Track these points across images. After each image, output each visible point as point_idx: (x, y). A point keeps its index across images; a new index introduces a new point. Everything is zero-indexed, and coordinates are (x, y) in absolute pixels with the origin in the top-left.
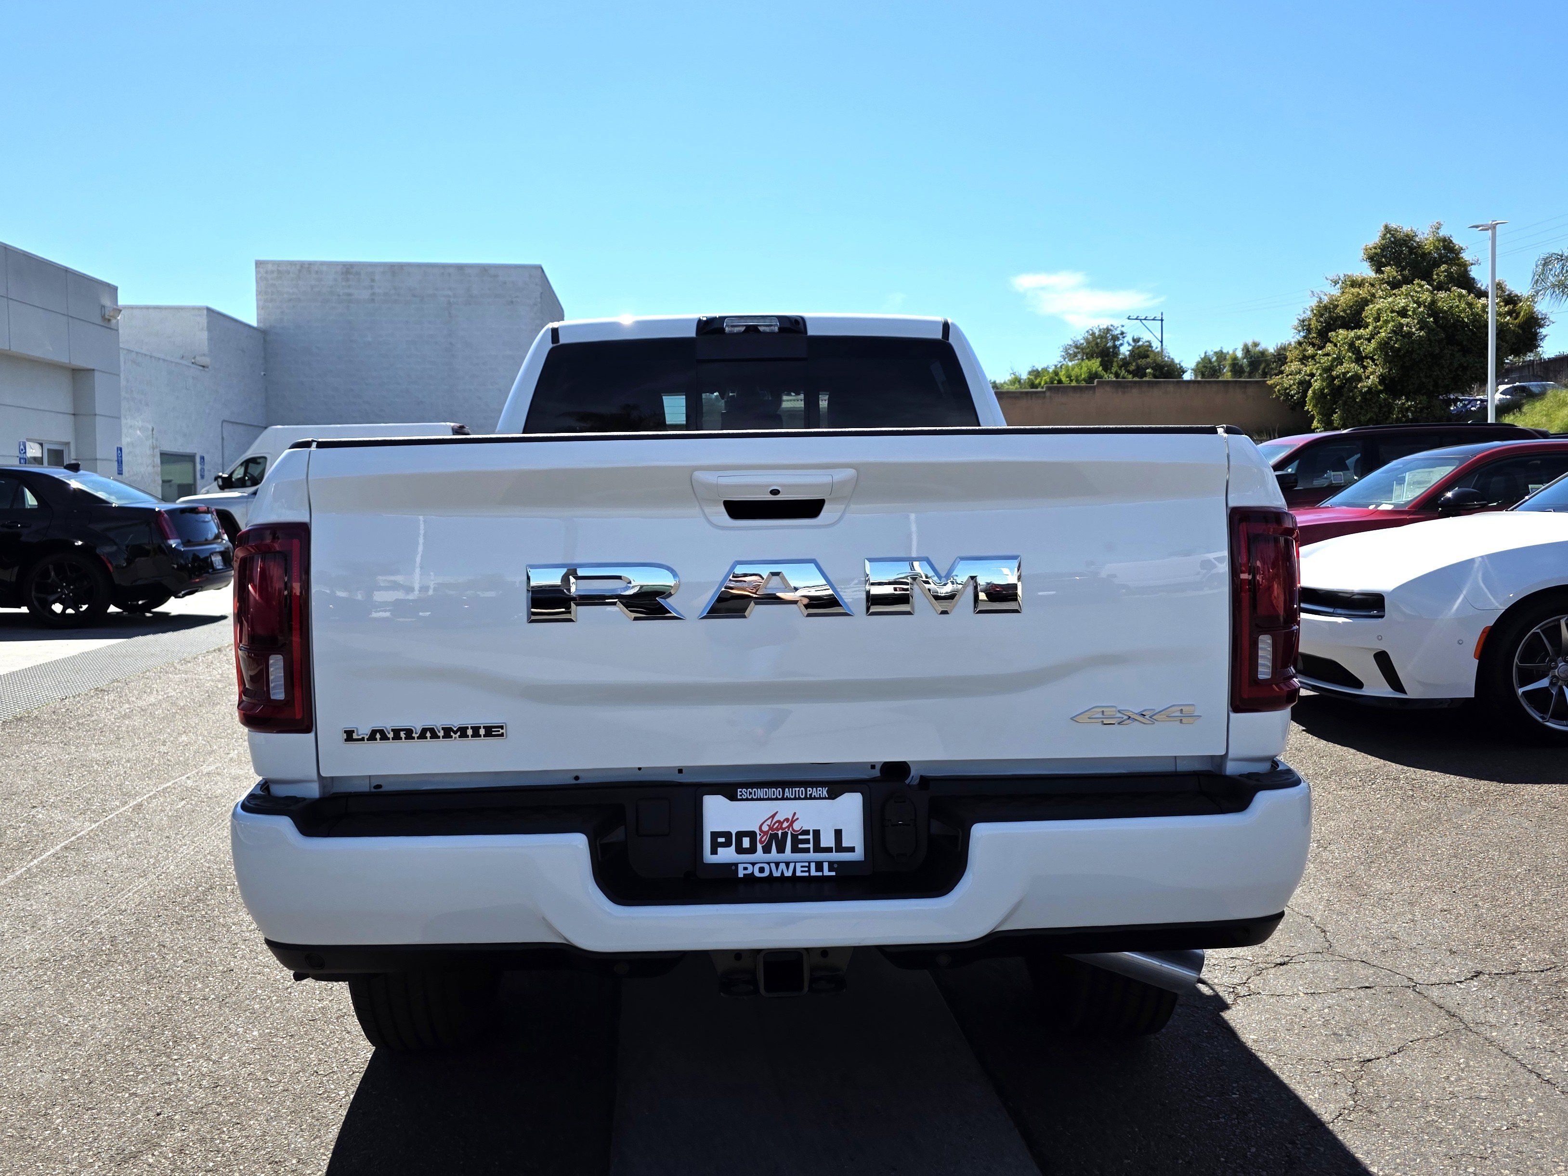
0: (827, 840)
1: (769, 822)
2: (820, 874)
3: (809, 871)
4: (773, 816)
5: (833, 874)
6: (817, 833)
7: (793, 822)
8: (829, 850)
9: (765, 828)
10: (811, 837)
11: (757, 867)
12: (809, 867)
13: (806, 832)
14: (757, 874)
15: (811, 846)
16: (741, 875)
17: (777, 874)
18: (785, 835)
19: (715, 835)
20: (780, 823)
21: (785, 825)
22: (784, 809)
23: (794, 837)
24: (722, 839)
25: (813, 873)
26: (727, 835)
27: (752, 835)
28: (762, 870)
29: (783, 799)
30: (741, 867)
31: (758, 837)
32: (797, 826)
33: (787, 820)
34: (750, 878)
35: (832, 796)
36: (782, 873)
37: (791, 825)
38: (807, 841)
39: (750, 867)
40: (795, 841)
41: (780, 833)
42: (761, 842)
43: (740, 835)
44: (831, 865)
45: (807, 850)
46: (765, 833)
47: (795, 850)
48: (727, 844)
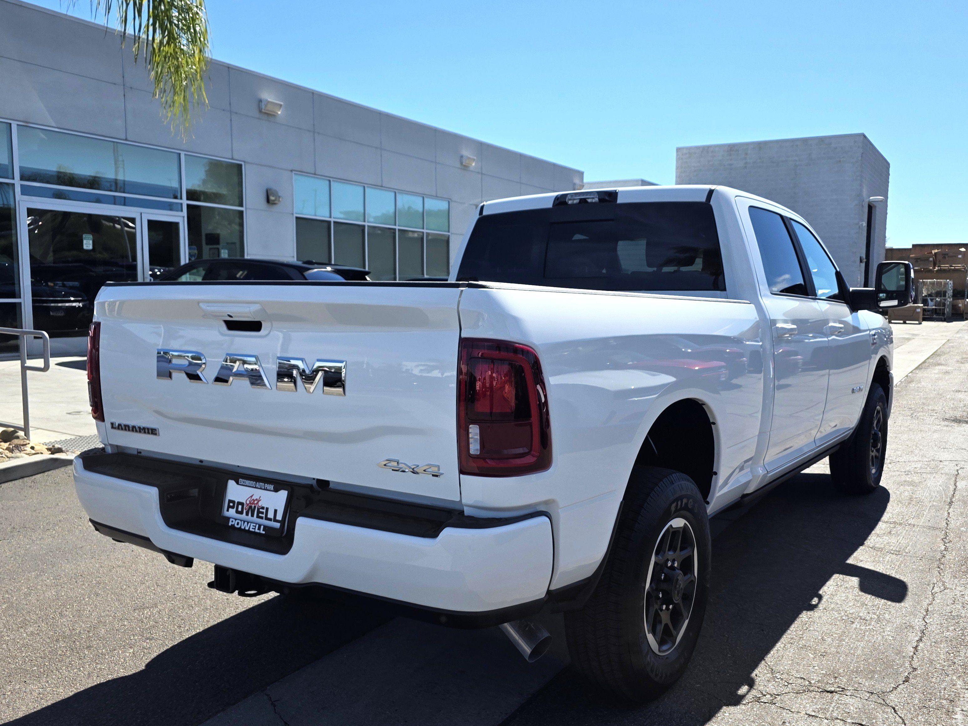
0: (271, 515)
1: (249, 499)
2: (258, 531)
3: (255, 529)
4: (252, 496)
5: (264, 532)
6: (267, 509)
7: (259, 501)
8: (270, 520)
9: (248, 502)
10: (264, 511)
11: (237, 521)
12: (255, 526)
13: (263, 508)
14: (236, 526)
15: (264, 516)
16: (230, 524)
17: (243, 527)
18: (255, 507)
19: (230, 501)
20: (254, 500)
21: (256, 502)
22: (257, 493)
23: (258, 509)
24: (232, 504)
25: (257, 531)
26: (233, 502)
27: (242, 504)
28: (238, 524)
29: (256, 488)
30: (231, 520)
31: (245, 506)
32: (260, 504)
33: (257, 499)
34: (233, 526)
35: (276, 490)
36: (245, 528)
37: (257, 503)
38: (262, 513)
39: (234, 520)
40: (259, 512)
41: (253, 506)
42: (246, 509)
43: (239, 503)
44: (265, 527)
45: (262, 518)
46: (248, 505)
47: (258, 517)
48: (233, 507)
